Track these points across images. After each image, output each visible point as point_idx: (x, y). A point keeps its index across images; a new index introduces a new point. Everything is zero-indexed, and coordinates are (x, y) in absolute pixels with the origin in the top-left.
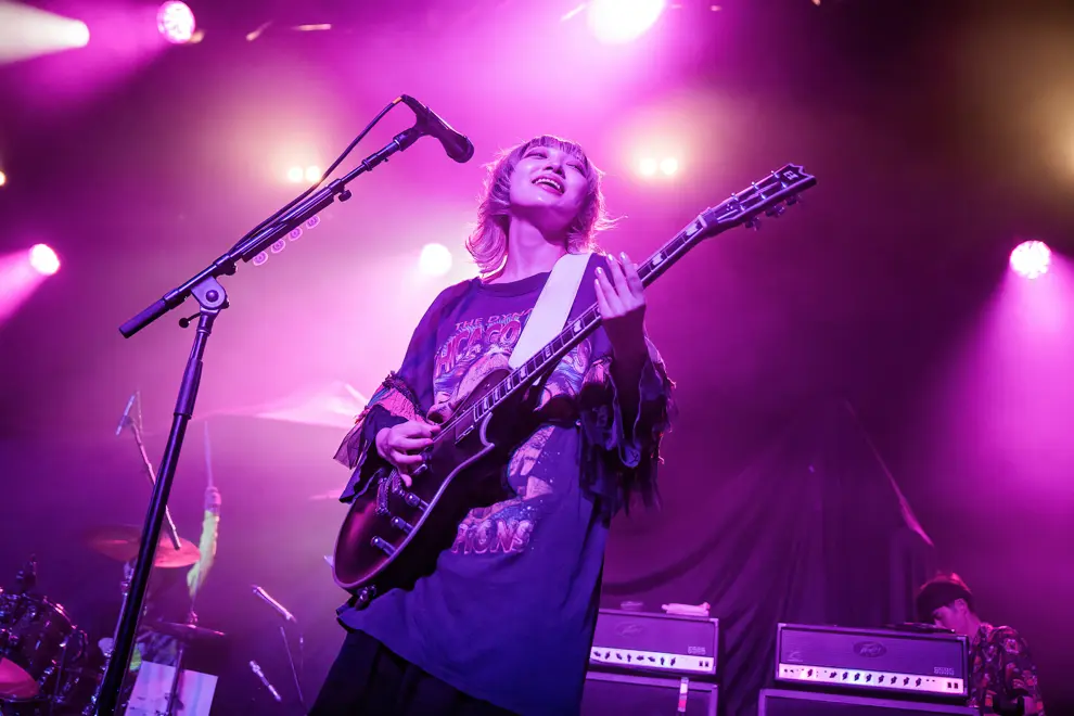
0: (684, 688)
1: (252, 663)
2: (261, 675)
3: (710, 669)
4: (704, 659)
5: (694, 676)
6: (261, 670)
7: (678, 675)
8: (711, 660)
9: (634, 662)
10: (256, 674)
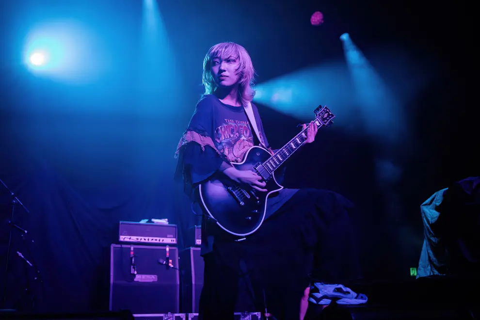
0: (168, 249)
1: (18, 252)
2: (23, 257)
3: (175, 242)
4: (173, 239)
5: (170, 245)
6: (22, 255)
7: (165, 245)
8: (175, 239)
9: (150, 241)
10: (20, 257)
